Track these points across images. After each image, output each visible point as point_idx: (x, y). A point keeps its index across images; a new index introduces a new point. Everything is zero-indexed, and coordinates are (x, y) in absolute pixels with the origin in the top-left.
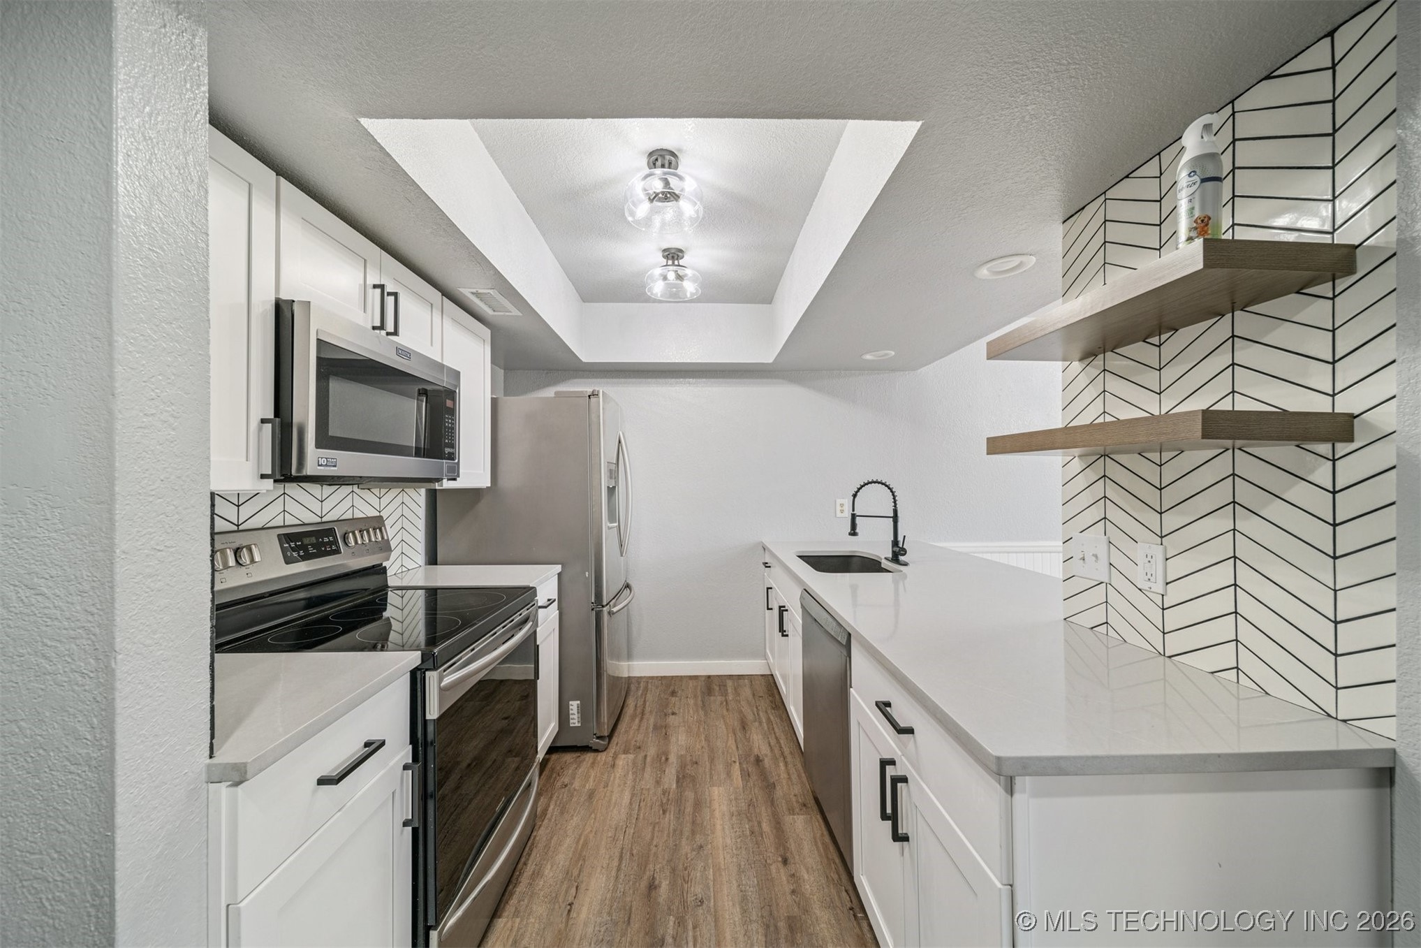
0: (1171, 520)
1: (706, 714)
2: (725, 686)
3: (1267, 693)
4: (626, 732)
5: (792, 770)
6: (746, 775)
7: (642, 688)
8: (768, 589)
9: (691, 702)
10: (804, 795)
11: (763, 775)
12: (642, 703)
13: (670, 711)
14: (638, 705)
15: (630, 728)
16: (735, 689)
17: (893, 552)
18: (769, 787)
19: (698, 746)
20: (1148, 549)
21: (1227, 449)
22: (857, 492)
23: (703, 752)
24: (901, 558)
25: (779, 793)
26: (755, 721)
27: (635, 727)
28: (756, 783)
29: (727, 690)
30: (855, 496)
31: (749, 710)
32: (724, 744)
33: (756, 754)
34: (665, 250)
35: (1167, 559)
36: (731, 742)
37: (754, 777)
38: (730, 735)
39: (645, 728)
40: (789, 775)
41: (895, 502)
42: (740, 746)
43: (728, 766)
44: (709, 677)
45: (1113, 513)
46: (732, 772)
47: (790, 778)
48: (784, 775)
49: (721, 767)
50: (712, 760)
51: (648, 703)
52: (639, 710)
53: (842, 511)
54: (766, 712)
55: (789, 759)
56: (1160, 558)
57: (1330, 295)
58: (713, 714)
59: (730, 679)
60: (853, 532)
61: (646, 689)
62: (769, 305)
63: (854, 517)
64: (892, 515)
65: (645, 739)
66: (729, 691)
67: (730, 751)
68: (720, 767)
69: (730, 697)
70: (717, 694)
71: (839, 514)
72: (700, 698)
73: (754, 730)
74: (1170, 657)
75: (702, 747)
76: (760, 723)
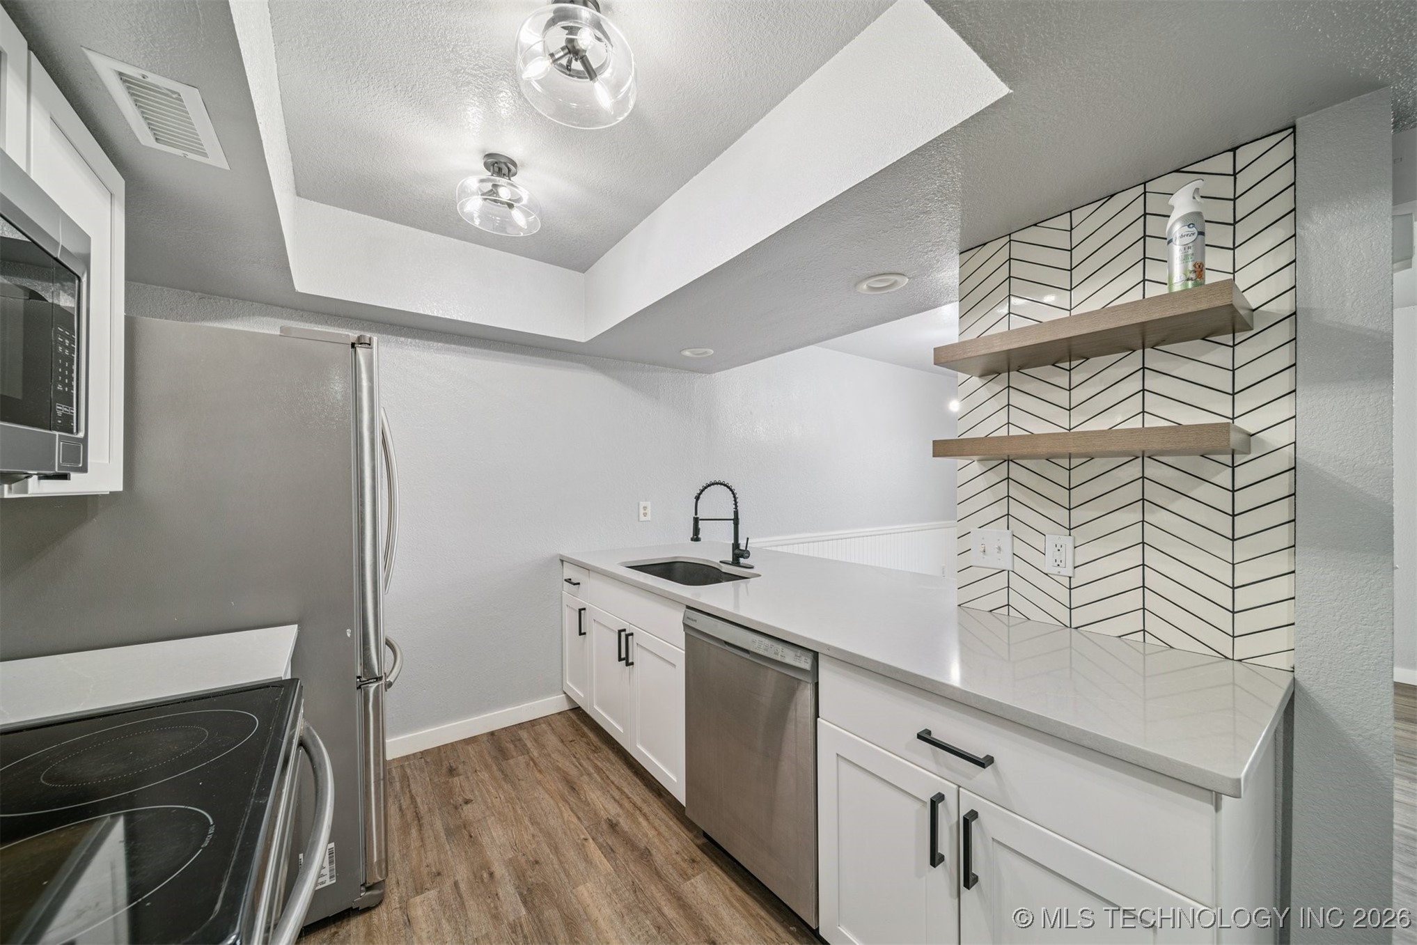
0: (1079, 516)
1: (514, 787)
2: (520, 740)
3: (1171, 647)
4: (405, 856)
5: (657, 823)
6: (609, 852)
7: (397, 779)
8: (580, 610)
9: (485, 775)
10: (686, 849)
11: (630, 843)
12: (408, 801)
13: (460, 800)
14: (404, 807)
15: (408, 847)
16: (536, 740)
17: (734, 554)
18: (645, 856)
19: (527, 837)
20: (1056, 539)
21: (1137, 458)
22: (700, 494)
23: (538, 843)
24: (742, 560)
25: (659, 858)
26: (582, 775)
27: (414, 842)
28: (626, 857)
29: (525, 745)
30: (697, 498)
31: (568, 764)
32: (560, 821)
33: (605, 817)
34: (489, 156)
35: (1075, 547)
36: (567, 814)
37: (620, 850)
38: (560, 805)
39: (432, 839)
40: (656, 830)
41: (736, 504)
42: (581, 814)
43: (581, 848)
44: (492, 734)
45: (1016, 510)
46: (590, 855)
47: (659, 834)
48: (651, 833)
49: (572, 853)
50: (556, 850)
51: (419, 800)
52: (409, 815)
53: (645, 515)
54: (589, 758)
55: (646, 809)
56: (1070, 546)
57: (1231, 344)
58: (523, 783)
59: (521, 728)
60: (696, 538)
61: (405, 778)
62: (581, 274)
63: (696, 520)
64: (733, 517)
65: (442, 856)
66: (529, 745)
67: (572, 826)
68: (571, 855)
69: (535, 754)
70: (514, 754)
71: (642, 518)
72: (495, 768)
73: (586, 787)
74: (1076, 628)
75: (533, 836)
76: (589, 775)
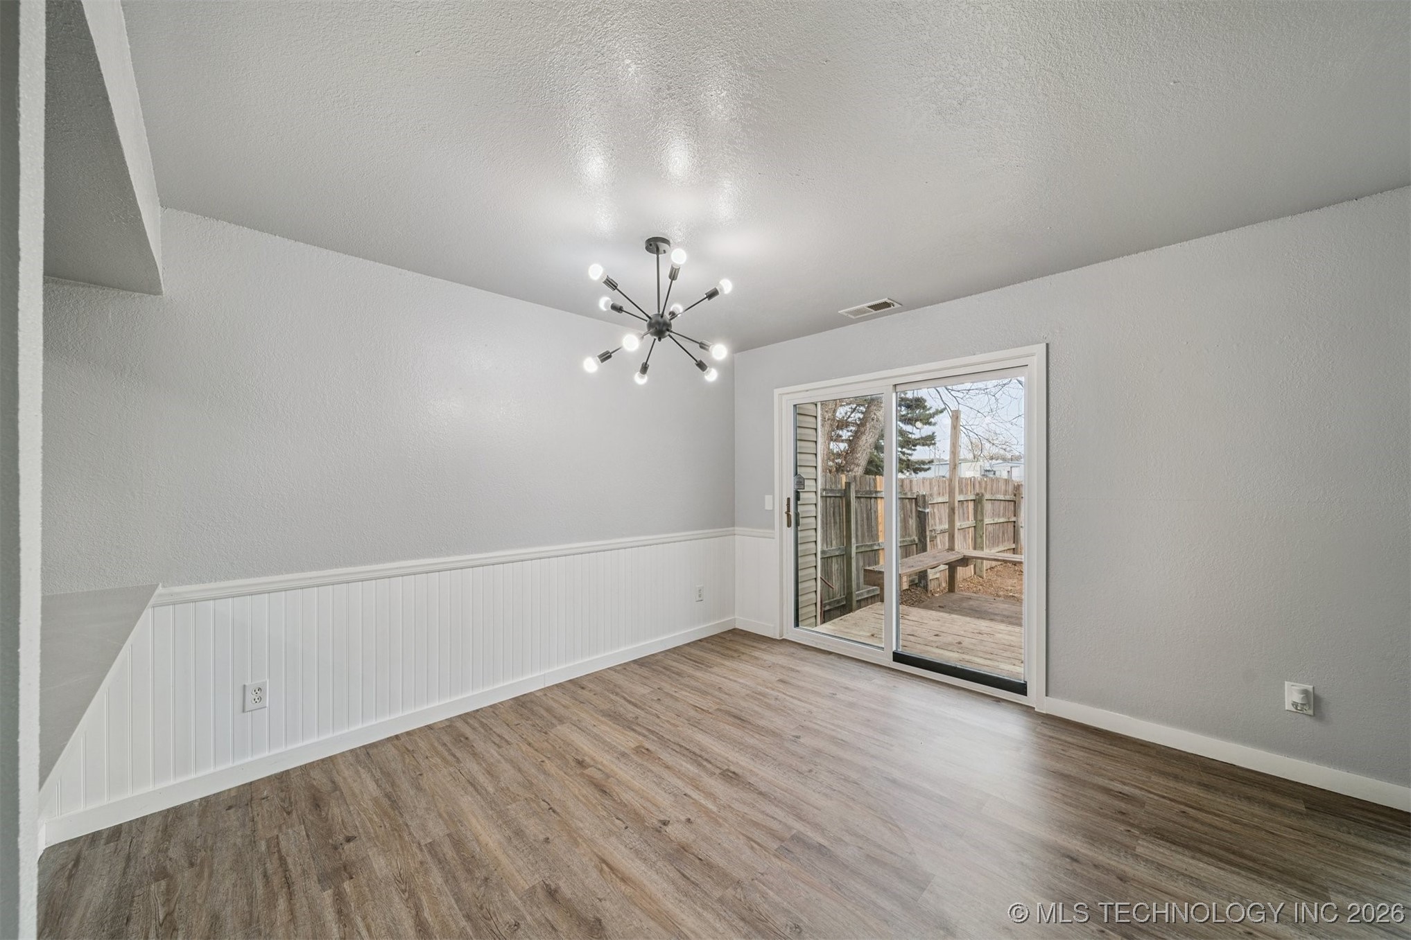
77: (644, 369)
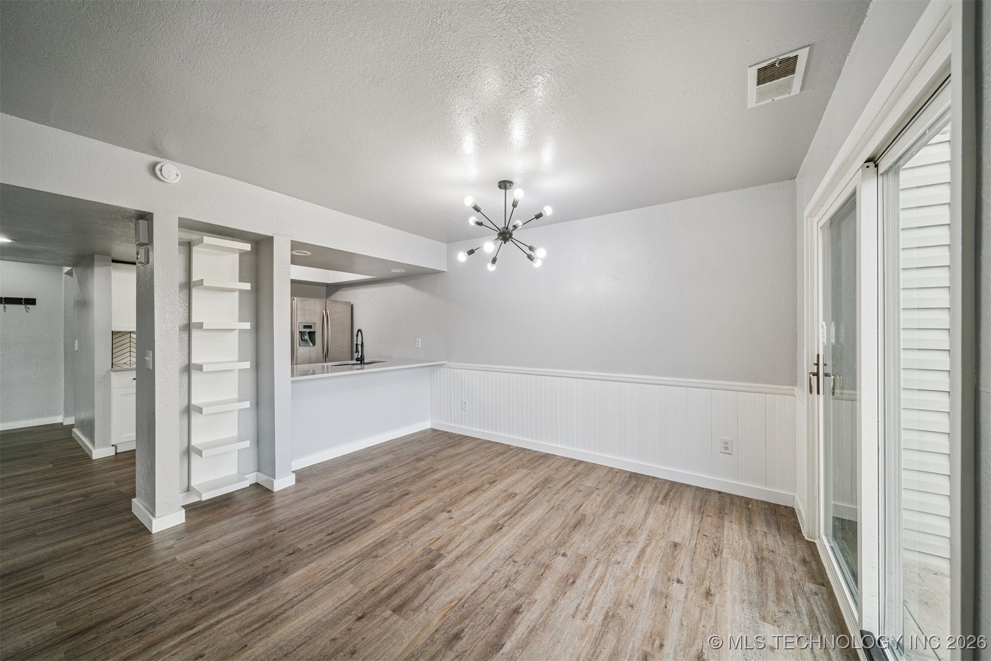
77: (494, 261)
